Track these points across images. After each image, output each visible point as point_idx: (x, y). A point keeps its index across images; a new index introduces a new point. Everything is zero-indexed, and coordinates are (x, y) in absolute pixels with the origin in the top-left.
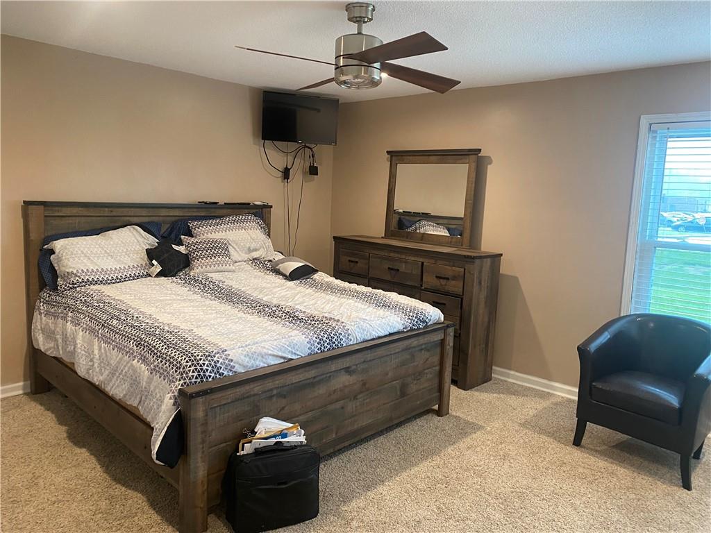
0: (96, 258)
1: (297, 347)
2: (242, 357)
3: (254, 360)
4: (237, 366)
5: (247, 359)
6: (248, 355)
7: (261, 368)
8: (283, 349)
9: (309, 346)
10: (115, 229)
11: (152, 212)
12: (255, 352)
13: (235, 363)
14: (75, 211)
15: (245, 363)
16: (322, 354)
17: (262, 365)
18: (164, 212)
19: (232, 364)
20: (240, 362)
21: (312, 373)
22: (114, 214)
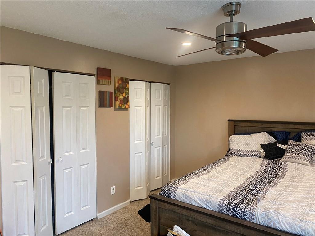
0: (241, 145)
1: (210, 203)
2: (181, 194)
3: (185, 198)
4: (177, 196)
5: (182, 196)
6: (183, 194)
7: (188, 203)
8: (202, 200)
9: (219, 206)
10: (257, 133)
11: (283, 126)
12: (187, 195)
13: (177, 195)
14: (246, 124)
15: (180, 197)
16: (226, 216)
17: (188, 202)
18: (291, 126)
19: (175, 194)
20: (179, 195)
21: (211, 222)
22: (263, 126)
